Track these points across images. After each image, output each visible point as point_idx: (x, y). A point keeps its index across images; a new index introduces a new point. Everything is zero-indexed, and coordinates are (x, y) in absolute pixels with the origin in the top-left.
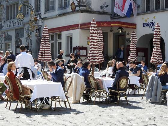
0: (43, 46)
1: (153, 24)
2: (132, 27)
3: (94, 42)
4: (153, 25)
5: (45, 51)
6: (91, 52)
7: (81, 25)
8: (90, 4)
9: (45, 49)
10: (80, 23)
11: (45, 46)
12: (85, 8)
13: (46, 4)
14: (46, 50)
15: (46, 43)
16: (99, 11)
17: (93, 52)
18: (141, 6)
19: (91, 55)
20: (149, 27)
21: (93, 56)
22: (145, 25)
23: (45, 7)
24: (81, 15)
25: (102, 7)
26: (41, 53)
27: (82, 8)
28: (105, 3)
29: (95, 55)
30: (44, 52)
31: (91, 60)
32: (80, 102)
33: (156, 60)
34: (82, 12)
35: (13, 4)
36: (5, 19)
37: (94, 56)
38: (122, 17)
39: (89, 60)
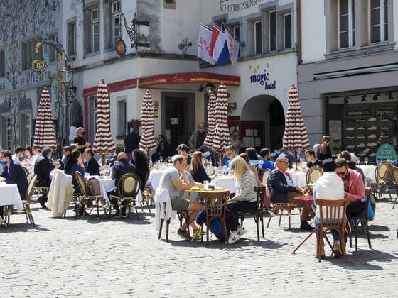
0: (40, 123)
1: (265, 77)
2: (231, 82)
3: (102, 118)
4: (266, 79)
5: (43, 132)
6: (99, 134)
7: (141, 80)
8: (158, 40)
9: (44, 128)
10: (139, 77)
11: (44, 124)
12: (148, 49)
13: (85, 41)
14: (45, 130)
15: (46, 118)
16: (176, 53)
17: (101, 134)
18: (246, 44)
19: (99, 139)
20: (259, 82)
21: (101, 141)
22: (253, 79)
23: (85, 47)
24: (140, 61)
25: (181, 47)
26: (38, 135)
27: (141, 49)
28: (187, 39)
29: (106, 139)
30: (42, 134)
31: (98, 148)
32: (66, 216)
33: (219, 146)
34: (142, 57)
35: (33, 39)
36: (20, 68)
37: (104, 141)
38: (212, 66)
39: (96, 147)
